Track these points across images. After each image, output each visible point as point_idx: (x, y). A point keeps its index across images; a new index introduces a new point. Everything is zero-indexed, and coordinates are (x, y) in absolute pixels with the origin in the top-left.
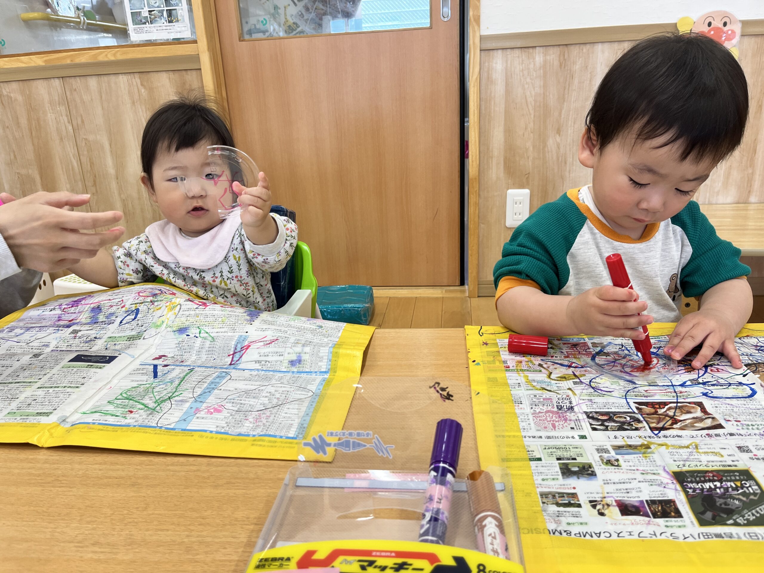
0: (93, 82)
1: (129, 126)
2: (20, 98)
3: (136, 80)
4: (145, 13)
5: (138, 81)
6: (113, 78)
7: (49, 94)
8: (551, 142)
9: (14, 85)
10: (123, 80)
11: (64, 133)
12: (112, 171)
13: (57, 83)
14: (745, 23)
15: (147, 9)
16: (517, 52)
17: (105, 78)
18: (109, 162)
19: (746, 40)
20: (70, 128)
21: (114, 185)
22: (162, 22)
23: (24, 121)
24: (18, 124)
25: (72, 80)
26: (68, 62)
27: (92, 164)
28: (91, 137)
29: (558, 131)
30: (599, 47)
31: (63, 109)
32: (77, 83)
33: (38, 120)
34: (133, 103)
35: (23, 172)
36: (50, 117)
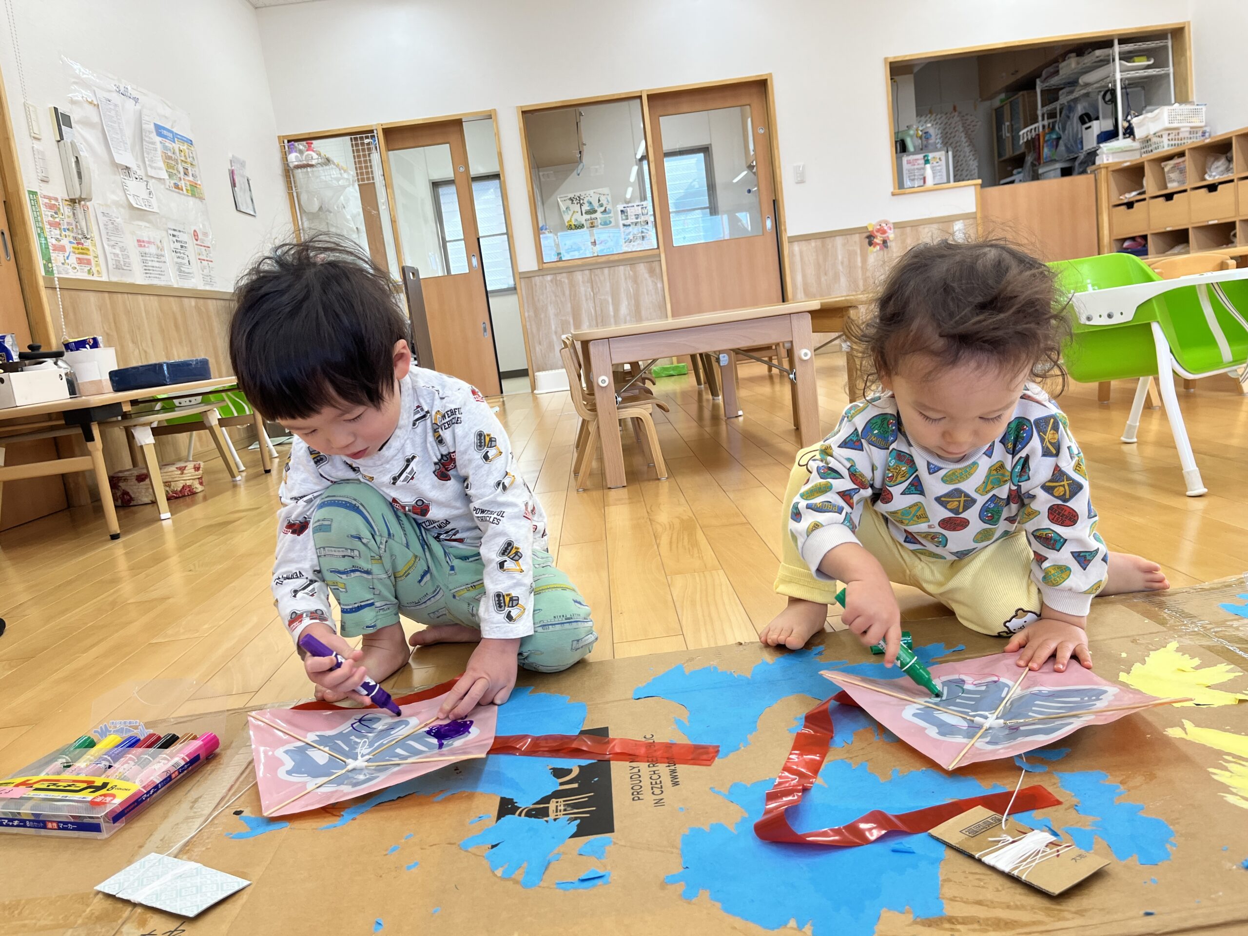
0: (606, 271)
1: (622, 290)
2: (566, 281)
3: (628, 268)
5: (629, 268)
6: (616, 268)
7: (583, 278)
8: (823, 279)
9: (564, 275)
10: (622, 268)
11: (588, 296)
12: (612, 313)
14: (894, 224)
15: (632, 236)
16: (804, 242)
17: (613, 268)
19: (896, 230)
20: (592, 294)
22: (639, 241)
23: (567, 292)
24: (564, 294)
25: (596, 270)
26: (594, 261)
27: (602, 310)
28: (602, 297)
29: (826, 274)
30: (837, 238)
31: (589, 285)
32: (598, 272)
33: (575, 291)
34: (626, 279)
35: (564, 318)
36: (582, 289)
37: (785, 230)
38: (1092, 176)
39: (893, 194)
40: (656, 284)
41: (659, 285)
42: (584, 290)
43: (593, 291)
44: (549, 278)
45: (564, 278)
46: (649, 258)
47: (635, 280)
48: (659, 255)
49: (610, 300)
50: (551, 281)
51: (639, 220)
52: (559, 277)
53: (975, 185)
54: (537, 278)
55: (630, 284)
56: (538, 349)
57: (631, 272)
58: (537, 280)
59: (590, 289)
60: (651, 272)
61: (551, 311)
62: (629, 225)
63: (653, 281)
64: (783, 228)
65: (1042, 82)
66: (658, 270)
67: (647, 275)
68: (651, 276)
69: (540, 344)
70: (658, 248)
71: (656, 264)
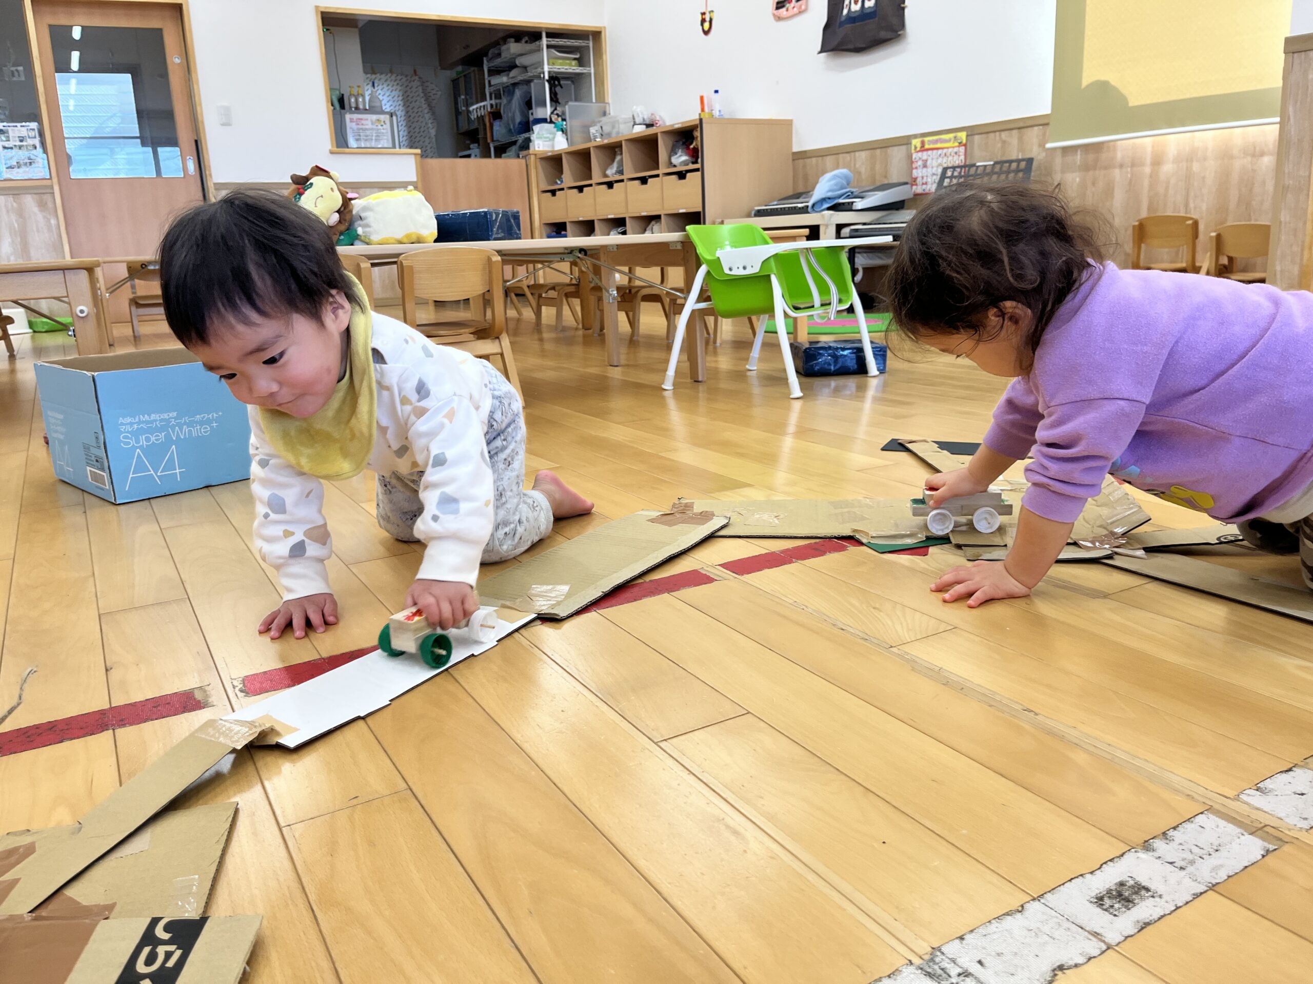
3: (11, 199)
5: (12, 199)
37: (210, 175)
38: (523, 161)
39: (332, 153)
40: (49, 220)
41: (53, 222)
46: (40, 190)
47: (21, 213)
48: (52, 187)
51: (24, 143)
53: (415, 154)
55: (13, 217)
57: (15, 204)
60: (42, 205)
62: (11, 148)
63: (44, 217)
64: (207, 172)
65: (489, 61)
66: (50, 205)
67: (36, 209)
68: (41, 211)
70: (51, 178)
71: (47, 197)
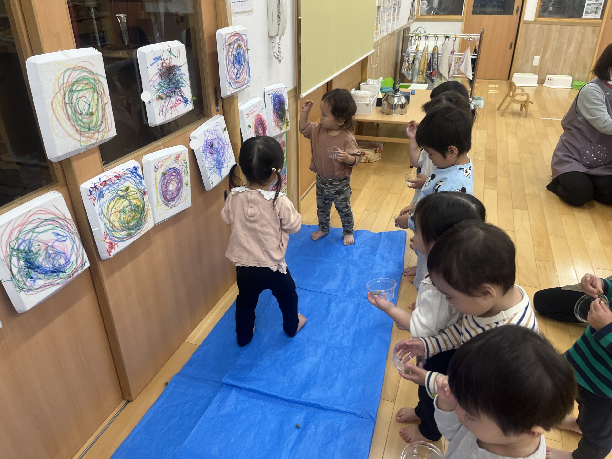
0: (569, 27)
1: (575, 38)
2: (546, 29)
4: (589, 11)
6: (576, 27)
7: (556, 29)
9: (546, 26)
10: (578, 28)
11: (555, 39)
12: (565, 50)
13: (559, 26)
15: (590, 10)
17: (573, 27)
18: (565, 47)
20: (558, 38)
21: (564, 53)
22: (593, 14)
23: (545, 35)
24: (543, 35)
25: (564, 26)
26: (565, 21)
28: (563, 40)
31: (558, 33)
32: (565, 27)
33: (550, 35)
34: (578, 33)
35: (538, 48)
42: (554, 35)
43: (559, 36)
44: (538, 26)
45: (546, 27)
49: (566, 43)
50: (539, 27)
52: (543, 26)
54: (532, 25)
56: (520, 61)
58: (532, 26)
59: (558, 35)
61: (534, 43)
69: (522, 58)
